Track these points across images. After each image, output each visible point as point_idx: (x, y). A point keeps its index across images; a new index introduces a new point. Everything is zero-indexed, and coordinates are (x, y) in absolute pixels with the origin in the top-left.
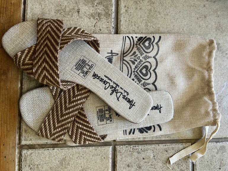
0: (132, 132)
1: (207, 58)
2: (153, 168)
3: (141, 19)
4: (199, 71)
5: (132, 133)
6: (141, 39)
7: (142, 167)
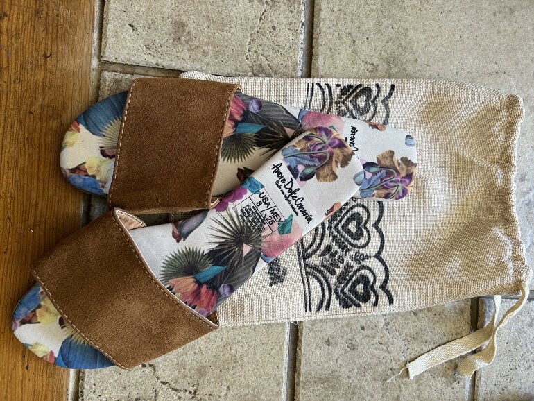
0: (325, 304)
1: (502, 136)
2: (383, 350)
3: (367, 8)
4: (483, 169)
5: (323, 308)
6: (349, 91)
7: (358, 346)
